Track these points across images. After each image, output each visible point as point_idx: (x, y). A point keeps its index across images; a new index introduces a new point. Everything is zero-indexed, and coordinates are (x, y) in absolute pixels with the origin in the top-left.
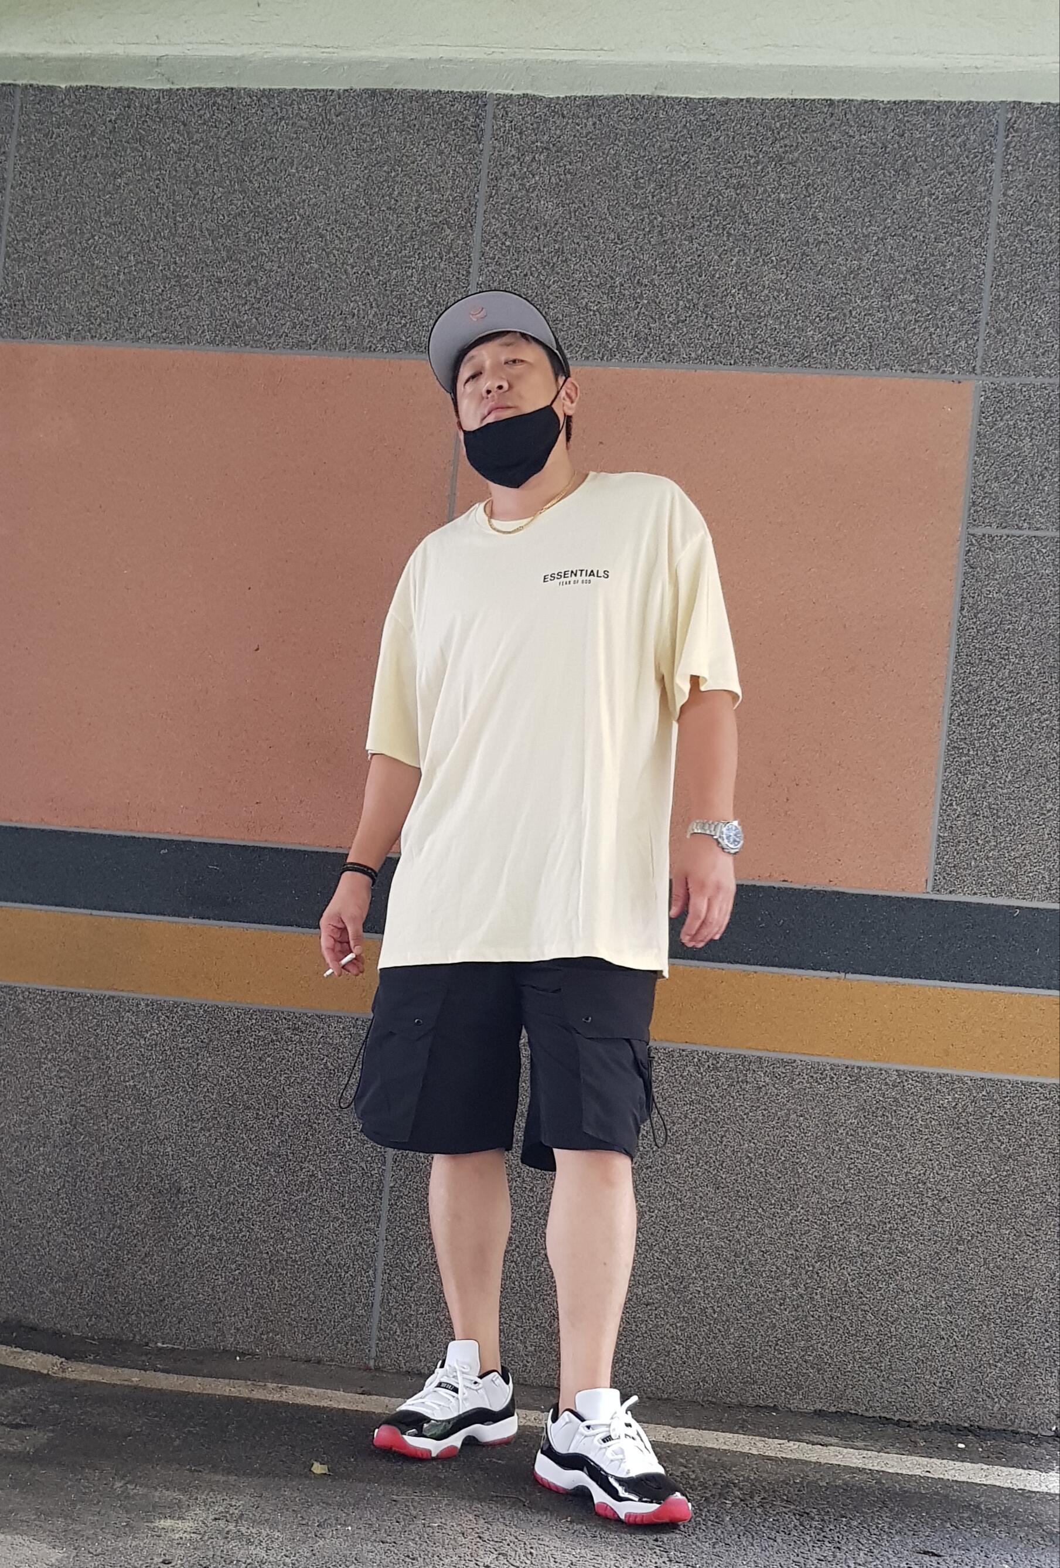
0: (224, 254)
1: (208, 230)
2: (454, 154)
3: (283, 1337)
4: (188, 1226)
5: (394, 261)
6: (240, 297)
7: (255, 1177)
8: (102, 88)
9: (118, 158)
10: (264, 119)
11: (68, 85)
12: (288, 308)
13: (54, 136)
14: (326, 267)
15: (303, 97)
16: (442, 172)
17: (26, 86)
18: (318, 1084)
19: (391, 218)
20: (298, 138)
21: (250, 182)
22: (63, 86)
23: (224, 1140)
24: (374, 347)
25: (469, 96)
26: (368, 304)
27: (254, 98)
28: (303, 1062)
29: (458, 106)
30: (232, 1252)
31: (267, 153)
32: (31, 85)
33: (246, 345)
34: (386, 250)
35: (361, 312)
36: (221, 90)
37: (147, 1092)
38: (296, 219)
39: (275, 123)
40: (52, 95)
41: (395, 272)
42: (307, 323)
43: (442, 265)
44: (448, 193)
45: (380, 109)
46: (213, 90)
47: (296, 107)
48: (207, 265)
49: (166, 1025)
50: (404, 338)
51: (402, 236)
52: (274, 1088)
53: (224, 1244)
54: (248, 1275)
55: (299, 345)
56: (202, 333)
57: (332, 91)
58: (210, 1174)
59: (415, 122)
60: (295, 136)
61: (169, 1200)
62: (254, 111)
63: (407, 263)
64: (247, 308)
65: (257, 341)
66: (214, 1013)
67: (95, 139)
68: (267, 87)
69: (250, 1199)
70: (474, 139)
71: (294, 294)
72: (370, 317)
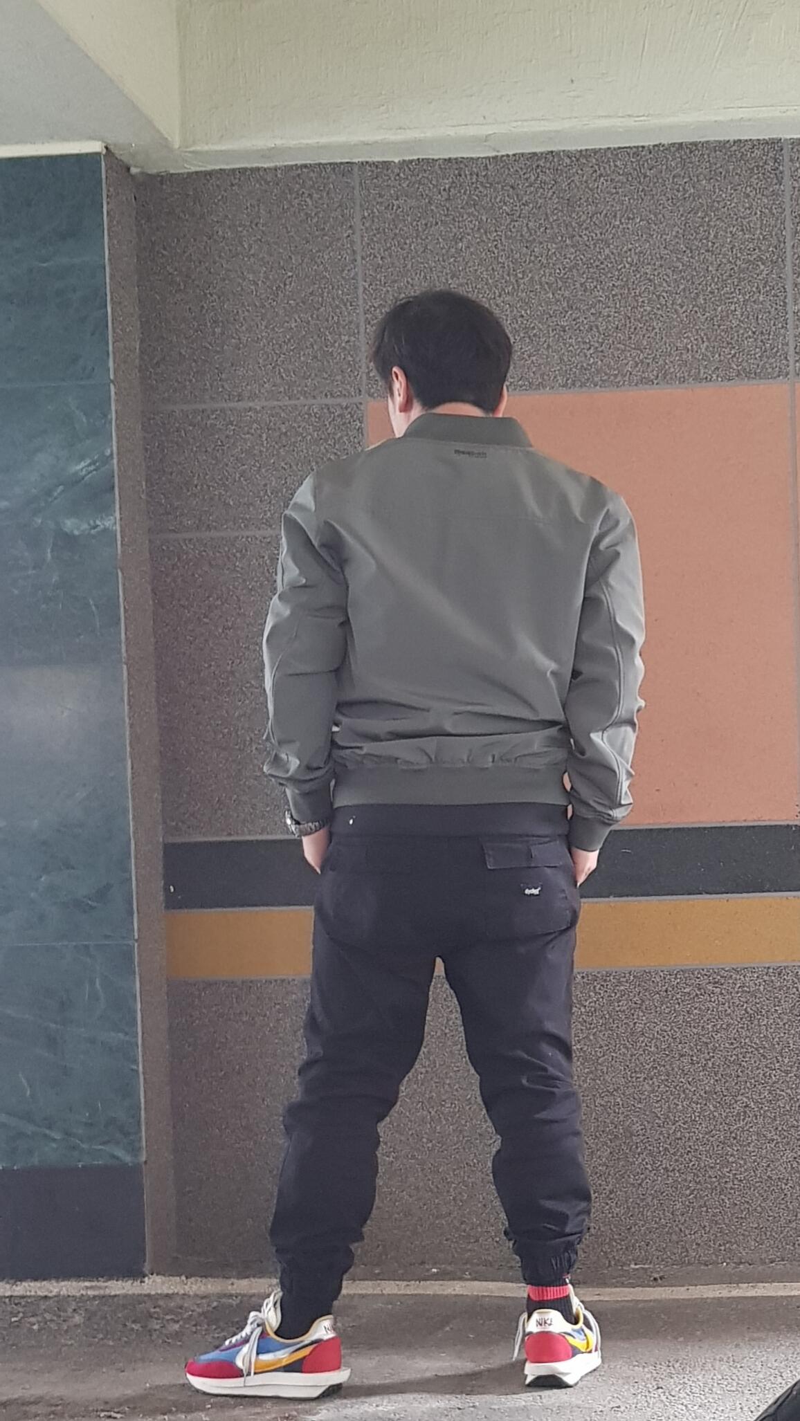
0: (565, 304)
1: (547, 283)
2: (759, 196)
3: (738, 1245)
4: (644, 1163)
5: (717, 298)
6: (585, 343)
7: (697, 1114)
8: (433, 160)
9: (457, 224)
10: (585, 177)
11: (401, 159)
12: (627, 348)
13: (395, 208)
14: (658, 309)
15: (617, 154)
16: (751, 213)
17: (362, 163)
18: (742, 1028)
19: (710, 258)
20: (617, 193)
21: (581, 236)
22: (396, 161)
23: (665, 1085)
24: (709, 377)
25: (766, 142)
26: (700, 340)
27: (573, 159)
28: (726, 1010)
29: (757, 153)
30: (686, 1180)
31: (591, 209)
32: (367, 162)
33: (596, 385)
34: (709, 289)
35: (694, 346)
36: (542, 154)
37: (593, 1053)
38: (625, 267)
39: (595, 180)
40: (388, 170)
41: (720, 308)
42: (648, 361)
43: (761, 299)
44: (758, 232)
45: (688, 160)
46: (535, 154)
47: (612, 164)
48: (551, 317)
49: (602, 992)
50: (735, 367)
51: (722, 275)
52: (703, 1035)
53: (677, 1175)
54: (701, 1197)
55: (645, 381)
56: (555, 377)
57: (643, 147)
58: (657, 1116)
59: (721, 170)
60: (614, 191)
61: (625, 1143)
62: (574, 170)
63: (729, 299)
64: (591, 351)
65: (605, 380)
66: (642, 978)
67: (432, 207)
68: (583, 148)
69: (695, 1133)
70: (775, 181)
71: (633, 336)
72: (703, 350)
